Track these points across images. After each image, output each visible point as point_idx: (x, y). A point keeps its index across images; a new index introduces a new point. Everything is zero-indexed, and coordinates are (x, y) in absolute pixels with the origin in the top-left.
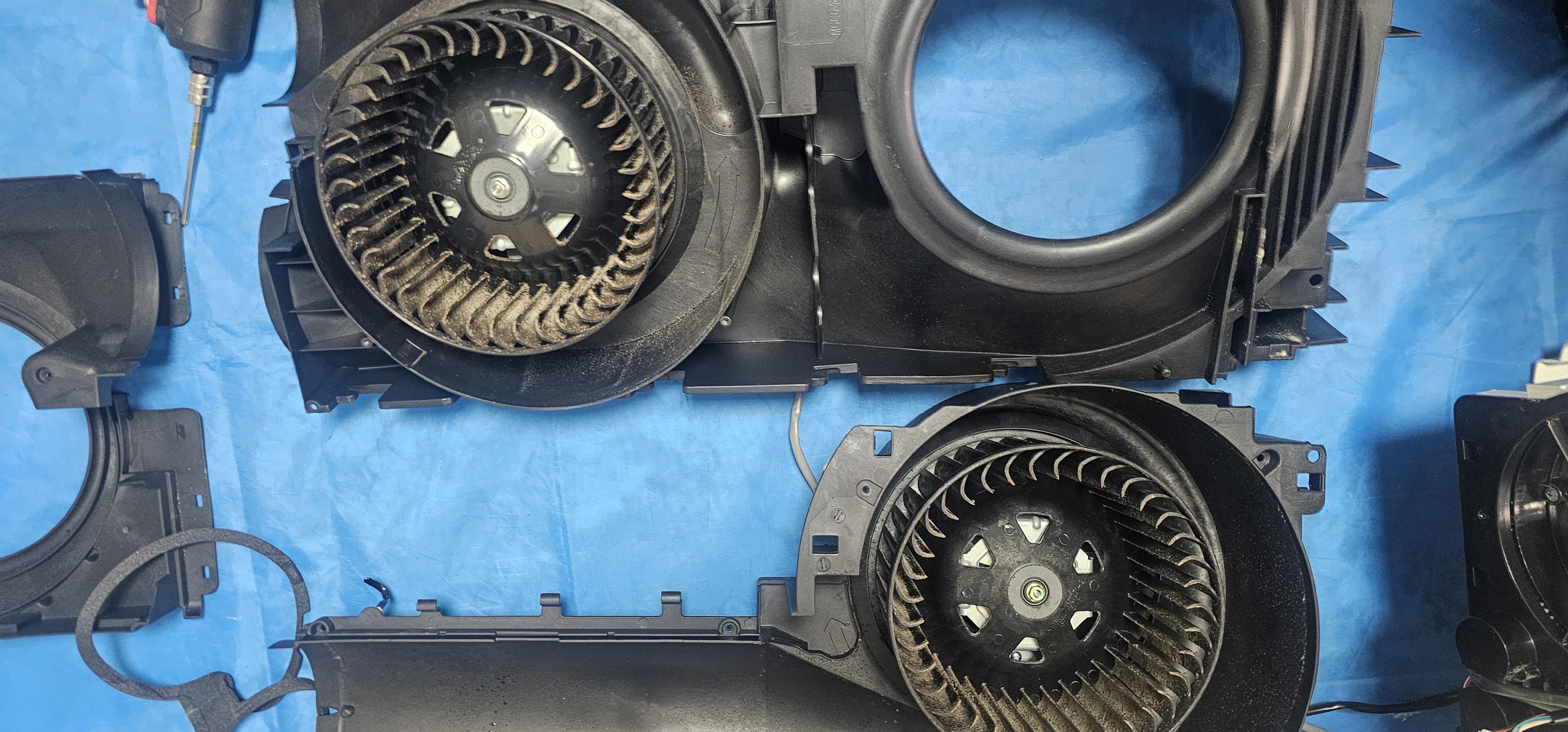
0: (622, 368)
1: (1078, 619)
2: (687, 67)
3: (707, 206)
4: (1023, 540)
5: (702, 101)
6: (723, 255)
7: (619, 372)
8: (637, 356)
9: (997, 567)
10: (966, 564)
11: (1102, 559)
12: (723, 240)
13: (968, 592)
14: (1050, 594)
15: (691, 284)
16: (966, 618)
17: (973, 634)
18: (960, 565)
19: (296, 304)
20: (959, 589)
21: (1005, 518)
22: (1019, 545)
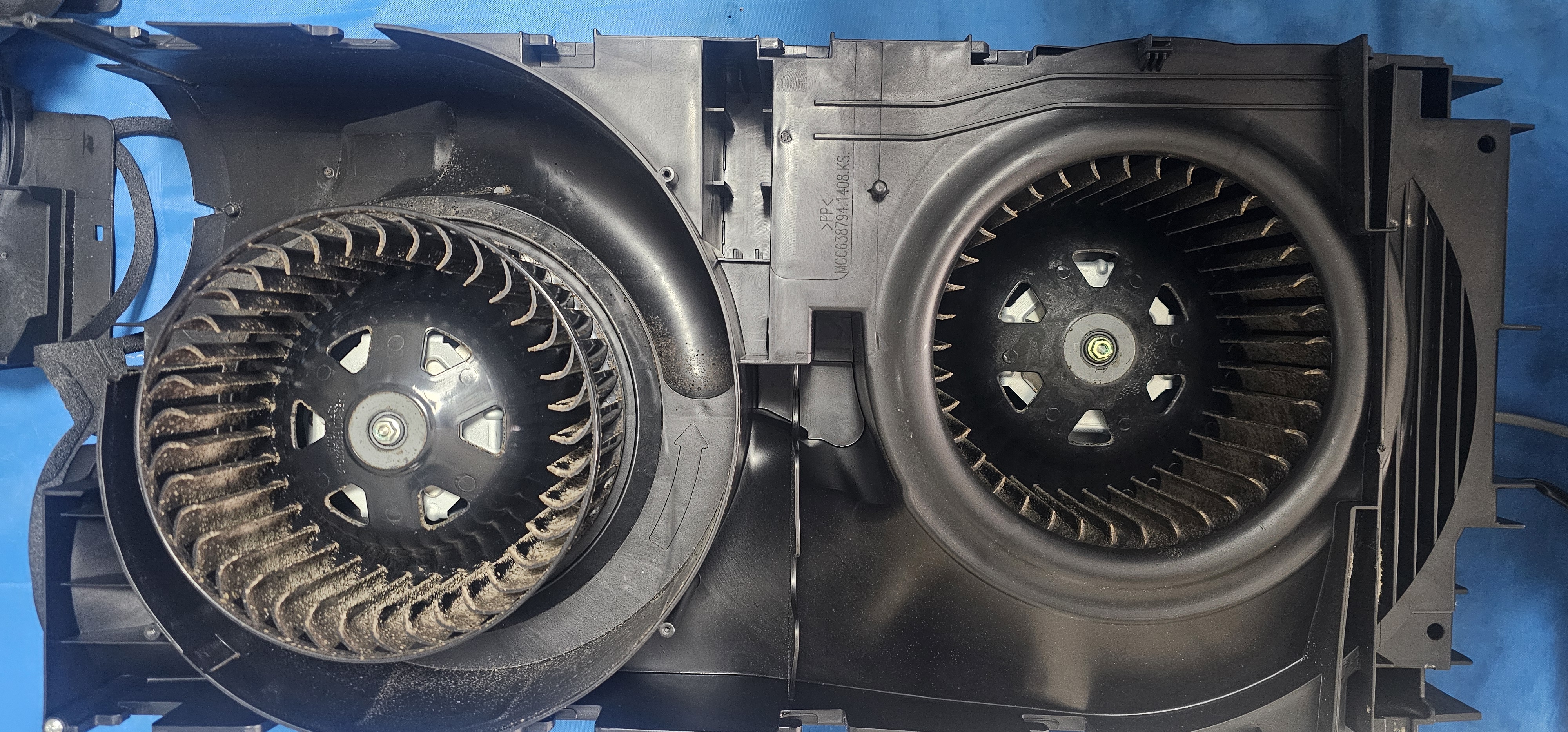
0: (513, 696)
1: (1157, 386)
2: (655, 316)
3: (660, 484)
4: (1081, 283)
5: (668, 358)
6: (672, 550)
7: (508, 701)
8: (538, 681)
9: (1049, 320)
10: (1009, 321)
11: (1186, 307)
12: (675, 532)
13: (1010, 356)
14: (1120, 351)
15: (626, 587)
16: (1007, 389)
17: (1019, 411)
18: (1000, 321)
19: (74, 576)
20: (1000, 353)
21: (1058, 258)
22: (1076, 291)
